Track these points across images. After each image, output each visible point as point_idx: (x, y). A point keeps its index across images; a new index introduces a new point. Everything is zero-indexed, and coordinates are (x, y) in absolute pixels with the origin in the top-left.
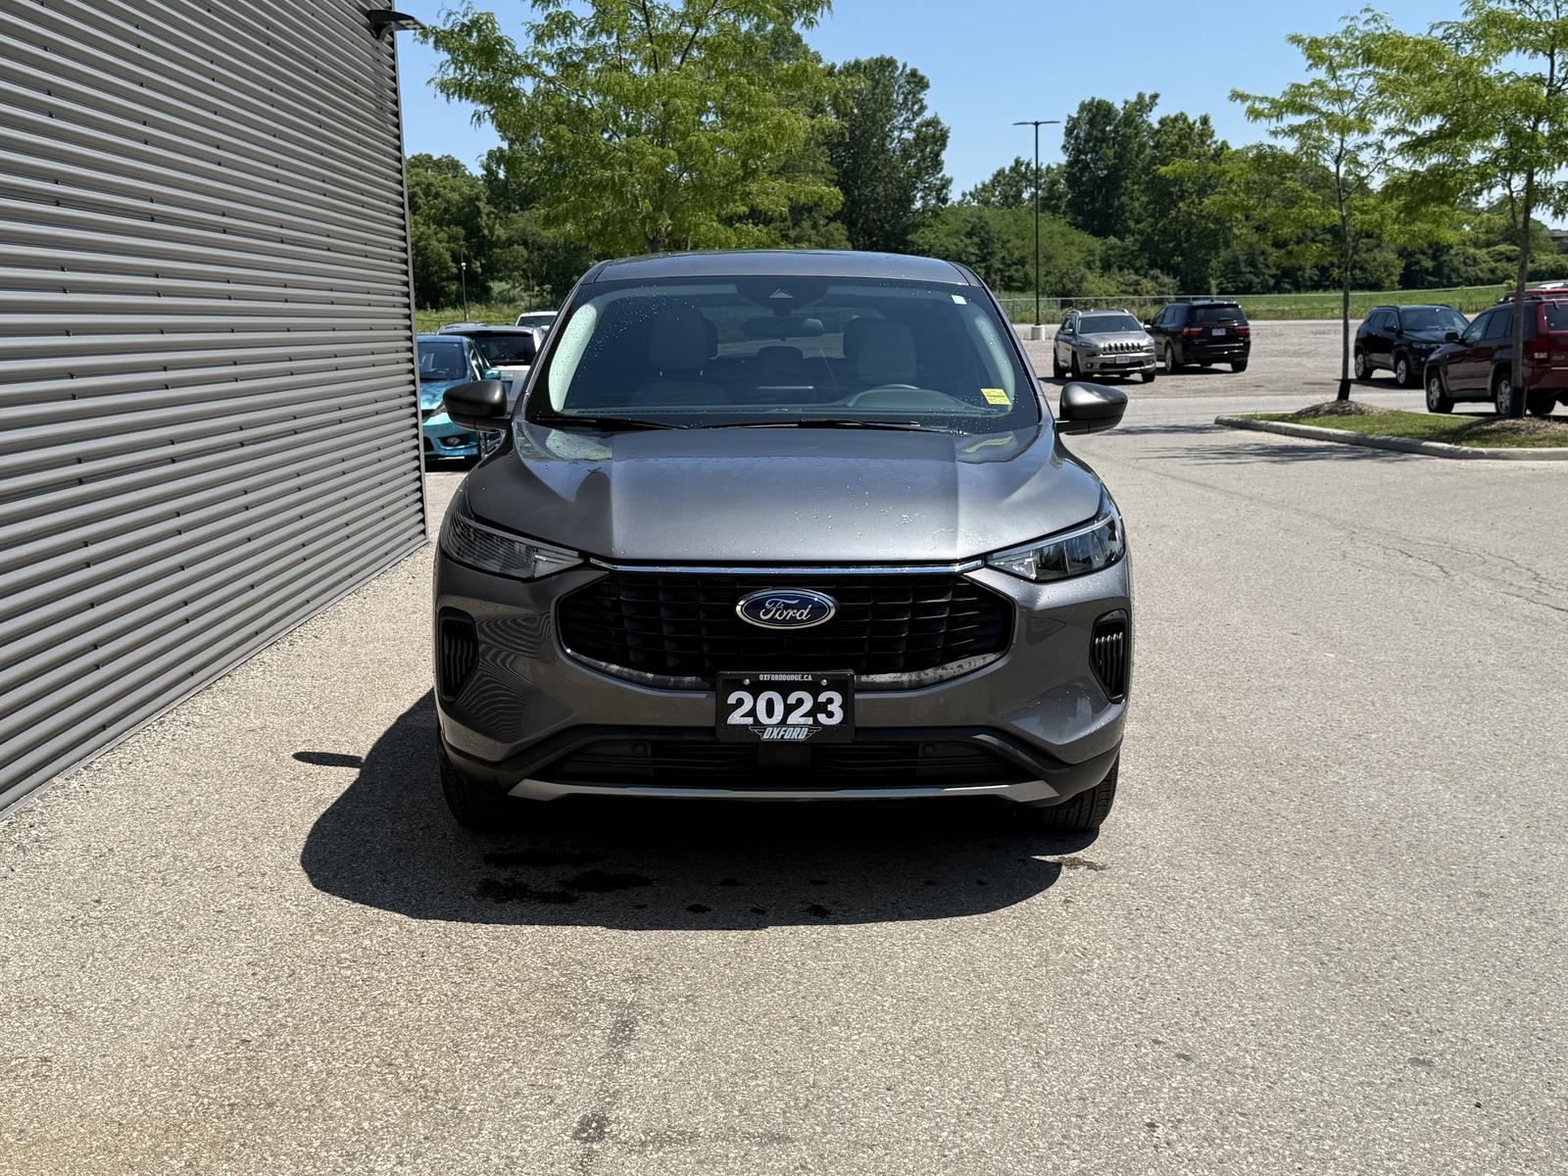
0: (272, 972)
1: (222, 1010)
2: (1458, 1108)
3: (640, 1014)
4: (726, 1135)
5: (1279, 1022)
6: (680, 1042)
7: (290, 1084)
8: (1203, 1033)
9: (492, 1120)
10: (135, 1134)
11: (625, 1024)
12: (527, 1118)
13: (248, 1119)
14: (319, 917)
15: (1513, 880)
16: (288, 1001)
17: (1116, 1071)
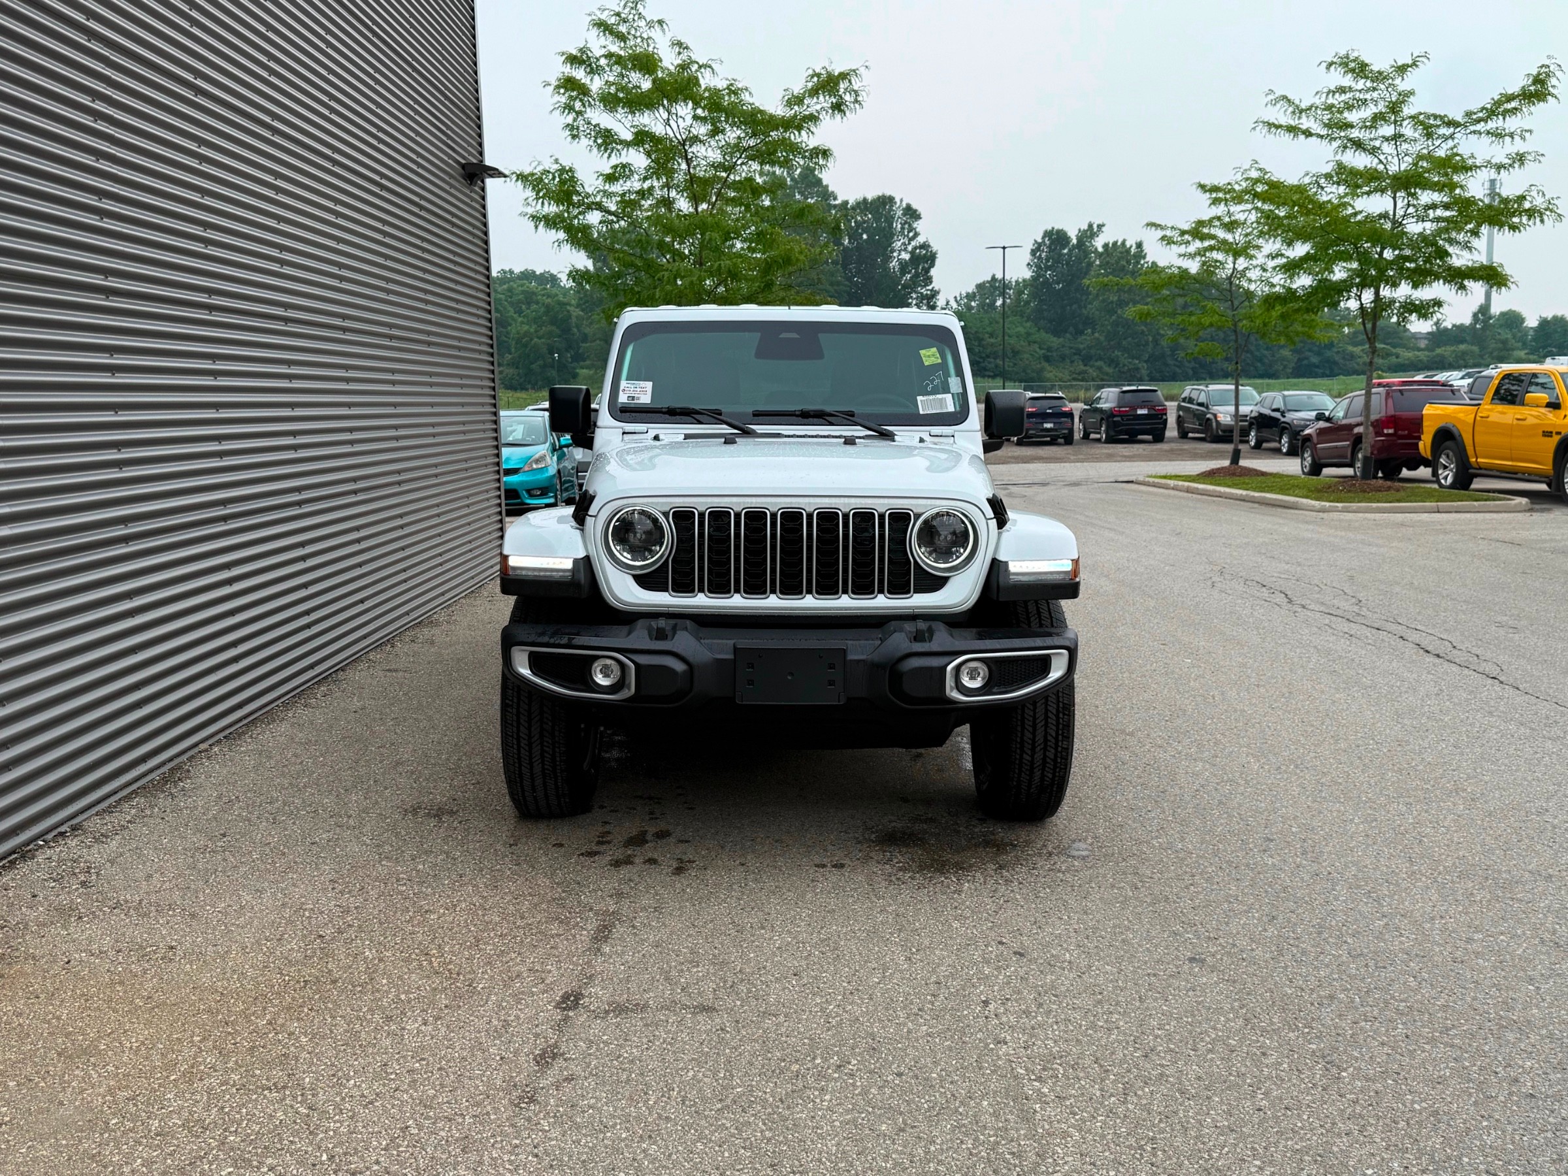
0: (346, 887)
1: (307, 914)
2: (1220, 993)
3: (618, 920)
4: (670, 1006)
5: (1095, 929)
6: (645, 940)
7: (350, 967)
8: (1036, 937)
9: (496, 994)
10: (232, 1001)
11: (605, 927)
12: (523, 993)
13: (318, 991)
14: (387, 848)
15: (1294, 829)
16: (356, 908)
17: (966, 963)
